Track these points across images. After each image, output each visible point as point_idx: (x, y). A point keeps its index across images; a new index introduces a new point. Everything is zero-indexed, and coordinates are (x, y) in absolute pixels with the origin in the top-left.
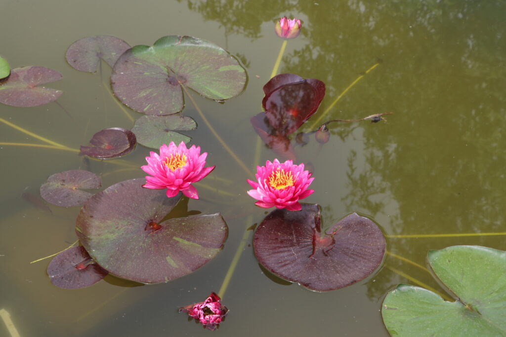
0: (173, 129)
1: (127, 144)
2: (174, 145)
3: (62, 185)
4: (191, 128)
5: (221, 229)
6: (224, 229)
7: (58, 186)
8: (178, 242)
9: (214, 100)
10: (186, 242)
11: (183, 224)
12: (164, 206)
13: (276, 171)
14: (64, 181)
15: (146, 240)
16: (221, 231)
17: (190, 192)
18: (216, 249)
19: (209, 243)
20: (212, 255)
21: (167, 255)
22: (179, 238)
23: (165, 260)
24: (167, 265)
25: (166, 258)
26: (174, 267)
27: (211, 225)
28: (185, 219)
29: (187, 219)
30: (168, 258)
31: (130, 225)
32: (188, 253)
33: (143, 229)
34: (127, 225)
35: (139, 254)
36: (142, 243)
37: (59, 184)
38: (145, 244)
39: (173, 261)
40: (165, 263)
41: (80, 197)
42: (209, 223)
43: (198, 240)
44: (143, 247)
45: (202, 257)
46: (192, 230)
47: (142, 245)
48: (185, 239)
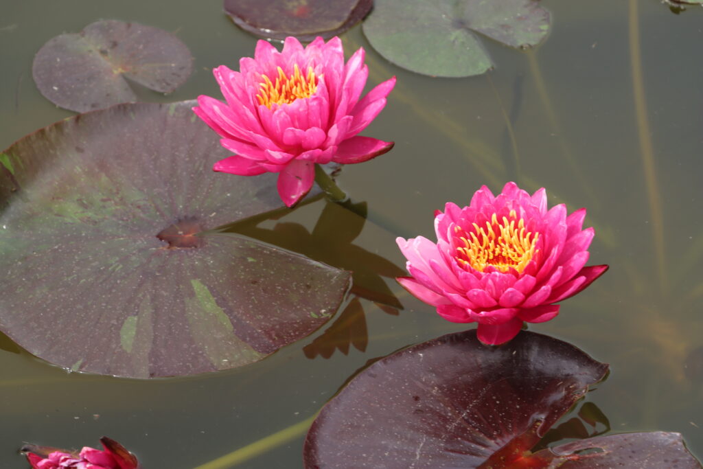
1: (339, 19)
3: (103, 52)
4: (520, 42)
5: (318, 313)
6: (325, 316)
7: (90, 51)
8: (192, 294)
10: (210, 305)
11: (250, 260)
12: (255, 199)
13: (505, 219)
14: (115, 44)
15: (134, 258)
16: (314, 315)
17: (300, 183)
18: (255, 353)
19: (257, 332)
20: (230, 362)
21: (137, 312)
22: (206, 288)
23: (120, 322)
24: (113, 335)
25: (126, 318)
26: (121, 347)
27: (309, 292)
28: (265, 252)
29: (270, 251)
30: (132, 320)
31: (139, 207)
32: (188, 331)
33: (157, 231)
34: (132, 204)
35: (84, 280)
36: (117, 259)
37: (99, 47)
38: (121, 266)
39: (134, 333)
40: (113, 328)
41: (108, 95)
42: (308, 287)
43: (241, 312)
44: (110, 269)
45: (205, 355)
46: (254, 282)
47: (111, 265)
48: (214, 296)
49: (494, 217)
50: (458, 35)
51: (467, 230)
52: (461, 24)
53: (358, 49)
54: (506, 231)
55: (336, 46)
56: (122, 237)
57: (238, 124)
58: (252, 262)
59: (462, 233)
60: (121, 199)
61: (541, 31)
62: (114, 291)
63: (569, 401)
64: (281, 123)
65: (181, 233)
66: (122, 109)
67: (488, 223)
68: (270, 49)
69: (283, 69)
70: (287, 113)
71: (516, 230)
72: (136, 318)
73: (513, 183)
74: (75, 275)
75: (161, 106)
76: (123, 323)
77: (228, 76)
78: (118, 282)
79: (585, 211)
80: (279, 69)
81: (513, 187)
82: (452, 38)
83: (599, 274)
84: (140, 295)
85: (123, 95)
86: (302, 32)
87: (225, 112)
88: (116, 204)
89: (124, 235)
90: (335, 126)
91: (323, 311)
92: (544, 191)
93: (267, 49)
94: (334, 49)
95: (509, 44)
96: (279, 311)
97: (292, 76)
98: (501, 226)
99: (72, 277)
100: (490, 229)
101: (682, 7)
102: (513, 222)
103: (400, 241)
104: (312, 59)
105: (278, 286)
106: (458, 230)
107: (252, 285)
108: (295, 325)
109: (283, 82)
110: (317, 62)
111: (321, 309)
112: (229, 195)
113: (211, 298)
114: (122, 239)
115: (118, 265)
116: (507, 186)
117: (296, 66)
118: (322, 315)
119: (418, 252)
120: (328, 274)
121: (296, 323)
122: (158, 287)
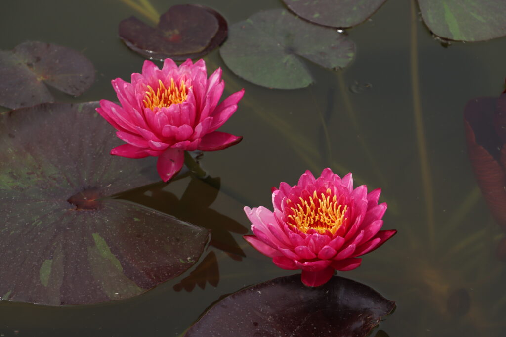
0: (301, 54)
1: (203, 44)
2: (204, 68)
3: (29, 65)
4: (333, 65)
5: (185, 260)
6: (190, 262)
7: (20, 64)
8: (93, 244)
9: (431, 33)
10: (106, 253)
11: (136, 219)
12: (140, 175)
14: (38, 59)
15: (50, 216)
16: (182, 261)
18: (139, 289)
19: (140, 273)
20: (120, 295)
21: (52, 257)
22: (103, 239)
23: (40, 263)
24: (34, 273)
25: (44, 261)
26: (40, 282)
27: (179, 244)
28: (147, 214)
29: (151, 213)
30: (48, 262)
31: (55, 179)
32: (89, 271)
33: (68, 197)
34: (50, 177)
35: (14, 232)
36: (38, 217)
37: (26, 61)
38: (41, 222)
39: (50, 272)
40: (34, 268)
41: (33, 96)
42: (178, 240)
43: (128, 257)
44: (33, 224)
45: (101, 289)
46: (139, 236)
47: (34, 221)
48: (109, 246)
49: (315, 193)
50: (288, 59)
51: (295, 202)
52: (291, 50)
53: (217, 69)
54: (323, 204)
55: (202, 66)
56: (42, 201)
57: (129, 121)
58: (137, 221)
59: (291, 205)
60: (42, 173)
61: (349, 57)
62: (35, 240)
63: (367, 328)
64: (161, 121)
65: (85, 198)
66: (44, 106)
67: (310, 198)
68: (153, 67)
69: (163, 81)
70: (165, 114)
71: (331, 203)
72: (51, 261)
73: (329, 169)
74: (7, 229)
75: (72, 105)
76: (42, 264)
77: (123, 87)
78: (39, 234)
79: (380, 191)
80: (160, 81)
81: (329, 172)
82: (284, 61)
83: (389, 236)
84: (55, 244)
85: (44, 97)
86: (176, 54)
87: (119, 111)
88: (38, 176)
89: (44, 199)
90: (200, 124)
91: (189, 258)
92: (351, 175)
93: (151, 67)
94: (200, 68)
95: (325, 66)
96: (156, 258)
97: (169, 87)
98: (320, 200)
99: (4, 230)
100: (312, 202)
101: (449, 43)
102: (328, 198)
103: (246, 209)
104: (184, 75)
105: (156, 239)
106: (289, 202)
107: (137, 238)
108: (168, 268)
109: (162, 91)
110: (187, 77)
111: (188, 257)
112: (121, 171)
113: (107, 247)
114: (42, 202)
115: (39, 221)
116: (325, 172)
117: (172, 80)
118: (188, 261)
119: (259, 218)
120: (193, 231)
121: (169, 267)
122: (68, 238)
